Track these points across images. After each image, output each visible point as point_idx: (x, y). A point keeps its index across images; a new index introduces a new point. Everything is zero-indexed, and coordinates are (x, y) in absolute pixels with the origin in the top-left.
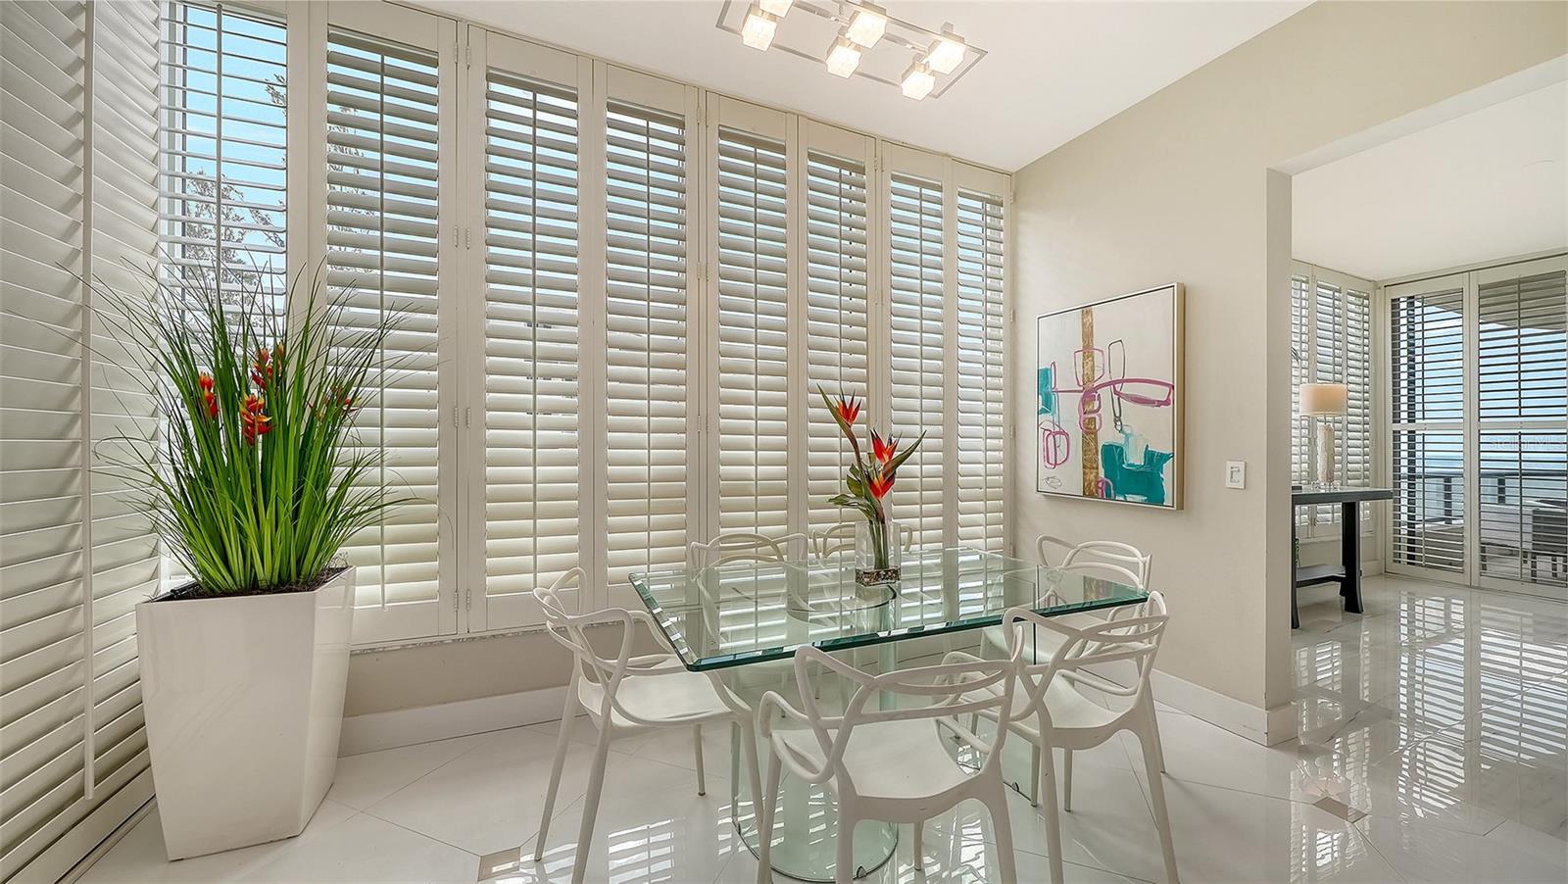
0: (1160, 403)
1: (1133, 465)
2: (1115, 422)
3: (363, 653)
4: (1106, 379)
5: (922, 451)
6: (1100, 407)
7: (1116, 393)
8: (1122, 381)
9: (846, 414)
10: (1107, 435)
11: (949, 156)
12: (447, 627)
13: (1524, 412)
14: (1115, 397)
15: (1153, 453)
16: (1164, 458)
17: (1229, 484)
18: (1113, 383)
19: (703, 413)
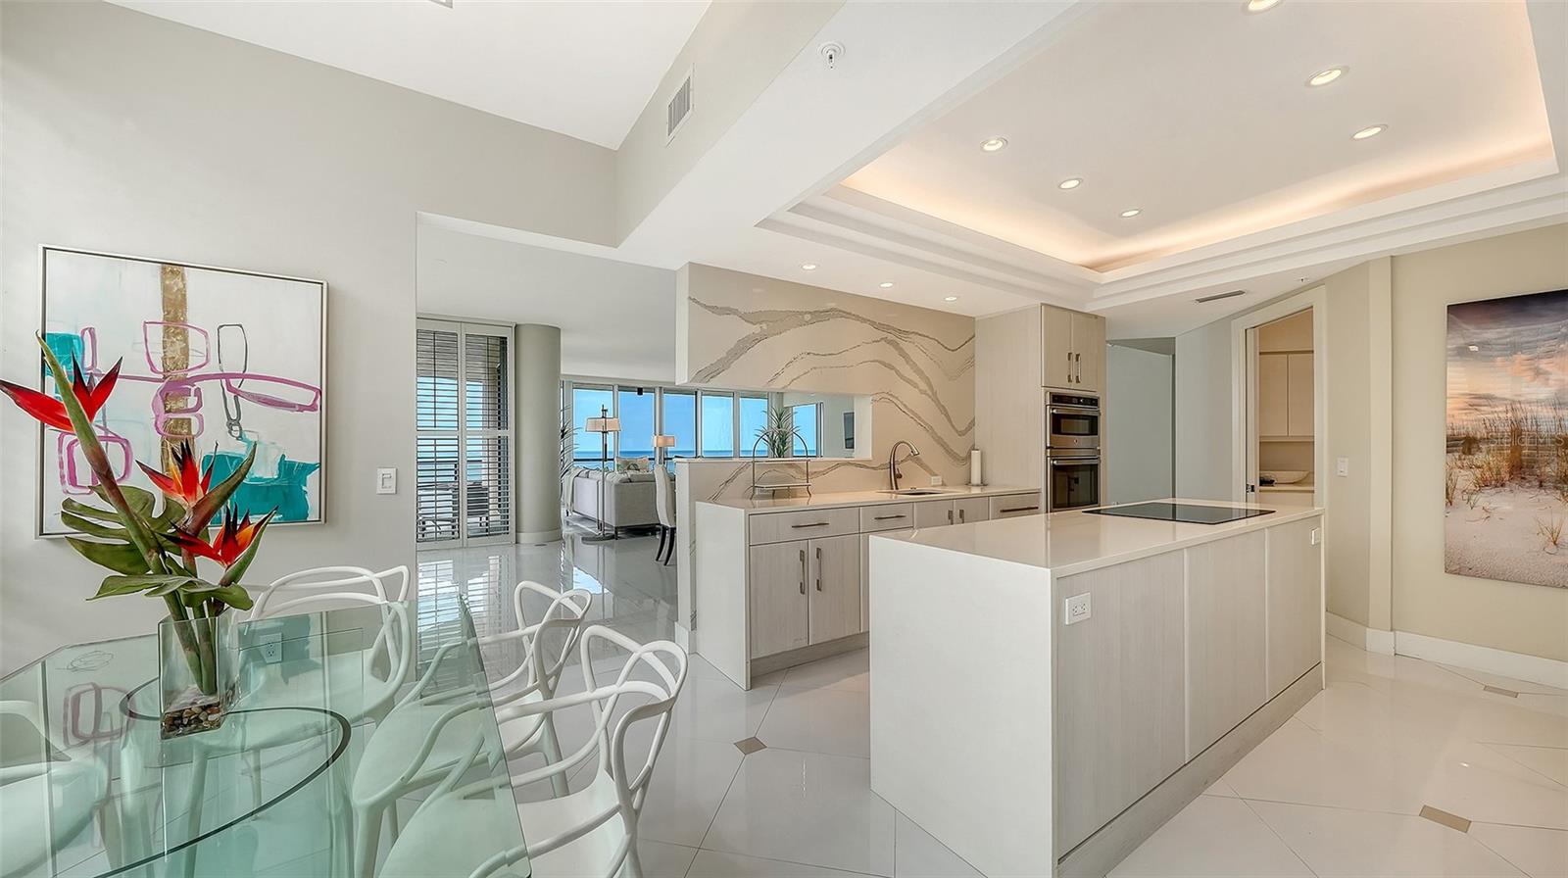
0: (302, 408)
1: (260, 479)
2: (230, 426)
4: (212, 368)
6: (199, 405)
7: (230, 388)
8: (243, 376)
10: (213, 442)
14: (230, 396)
15: (291, 465)
16: (307, 469)
17: (380, 490)
18: (228, 376)
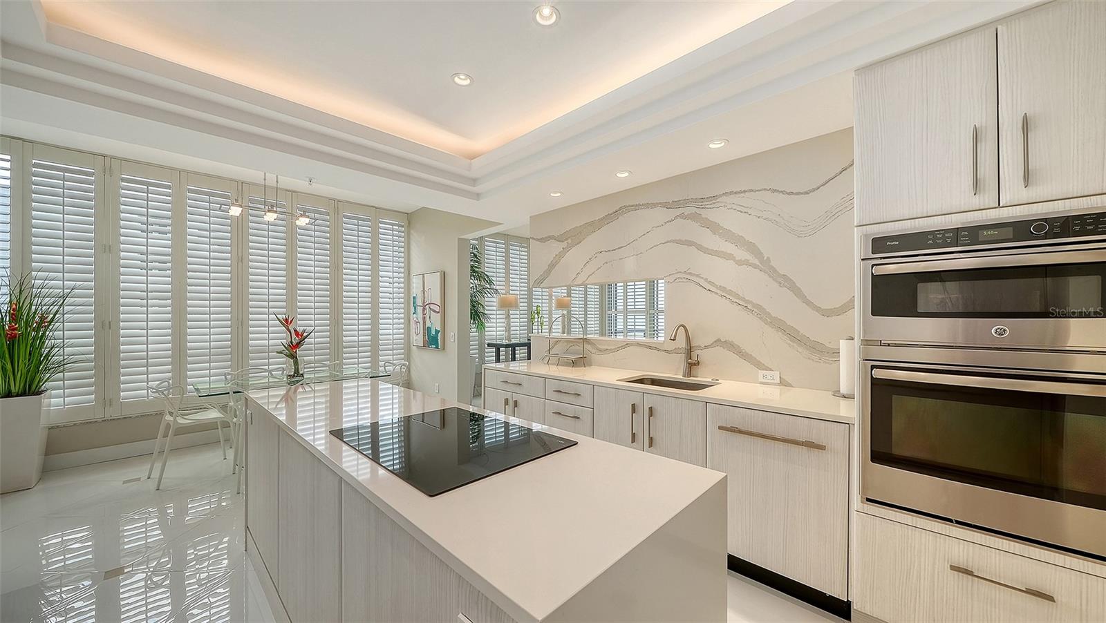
2: (429, 318)
3: (52, 428)
5: (315, 332)
6: (426, 313)
7: (429, 308)
9: (286, 322)
10: (428, 324)
11: (374, 207)
12: (99, 415)
13: (636, 307)
17: (451, 340)
18: (429, 304)
19: (240, 319)
